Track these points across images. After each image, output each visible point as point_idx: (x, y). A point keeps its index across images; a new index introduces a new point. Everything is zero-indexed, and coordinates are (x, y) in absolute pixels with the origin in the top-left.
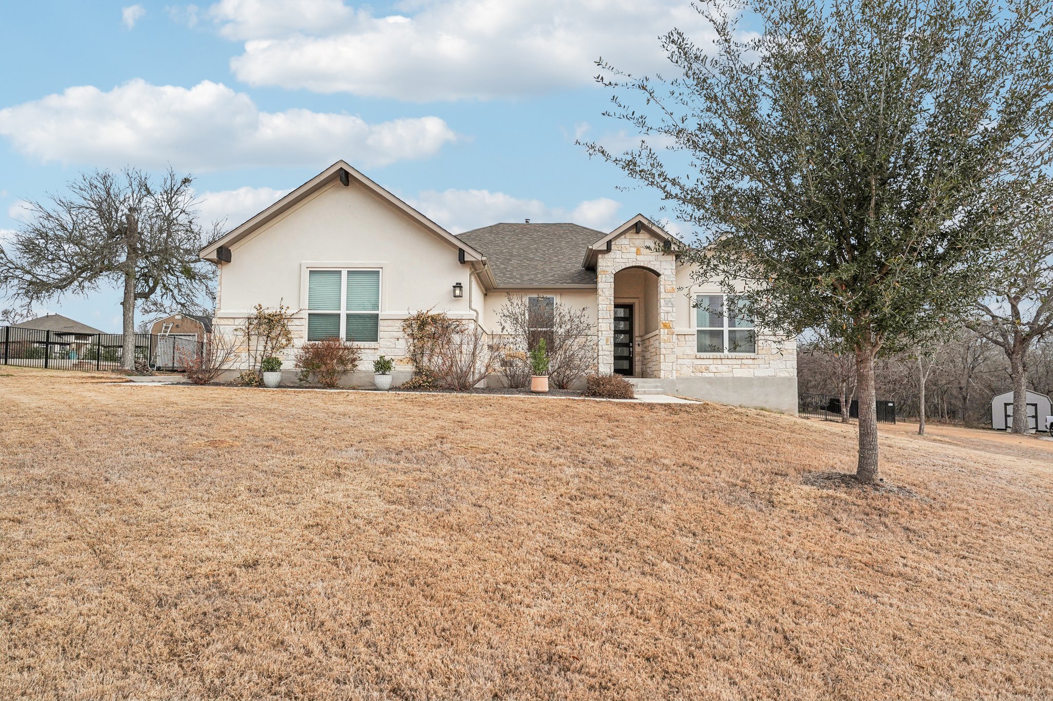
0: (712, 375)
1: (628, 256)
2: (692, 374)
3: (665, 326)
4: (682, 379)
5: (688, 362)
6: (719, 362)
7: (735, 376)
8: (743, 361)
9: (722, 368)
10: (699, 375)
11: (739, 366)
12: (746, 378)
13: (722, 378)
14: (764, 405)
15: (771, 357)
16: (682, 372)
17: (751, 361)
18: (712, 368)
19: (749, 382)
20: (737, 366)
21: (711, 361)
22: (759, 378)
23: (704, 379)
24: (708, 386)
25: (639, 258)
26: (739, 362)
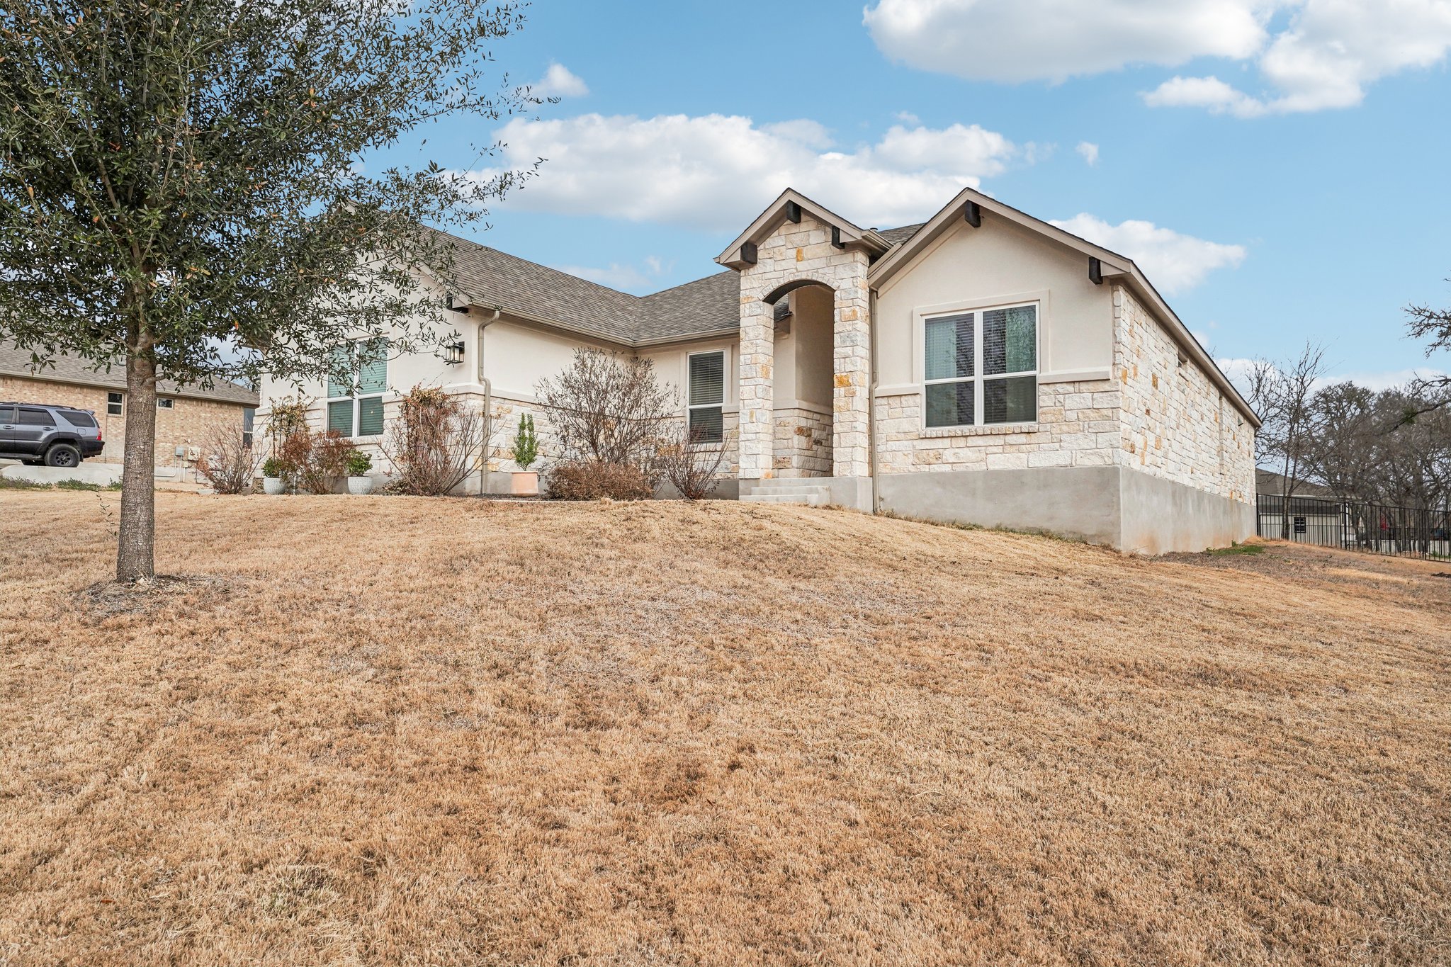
0: (947, 468)
1: (784, 265)
2: (912, 469)
3: (841, 383)
4: (893, 477)
5: (905, 445)
6: (961, 442)
7: (991, 468)
8: (1007, 438)
9: (967, 454)
10: (926, 468)
11: (1000, 449)
12: (1013, 471)
13: (963, 475)
14: (1045, 525)
15: (1065, 428)
16: (896, 465)
17: (1023, 438)
18: (949, 456)
19: (1015, 480)
20: (995, 449)
21: (947, 442)
22: (1037, 471)
23: (931, 475)
24: (939, 490)
25: (801, 266)
26: (1000, 440)
